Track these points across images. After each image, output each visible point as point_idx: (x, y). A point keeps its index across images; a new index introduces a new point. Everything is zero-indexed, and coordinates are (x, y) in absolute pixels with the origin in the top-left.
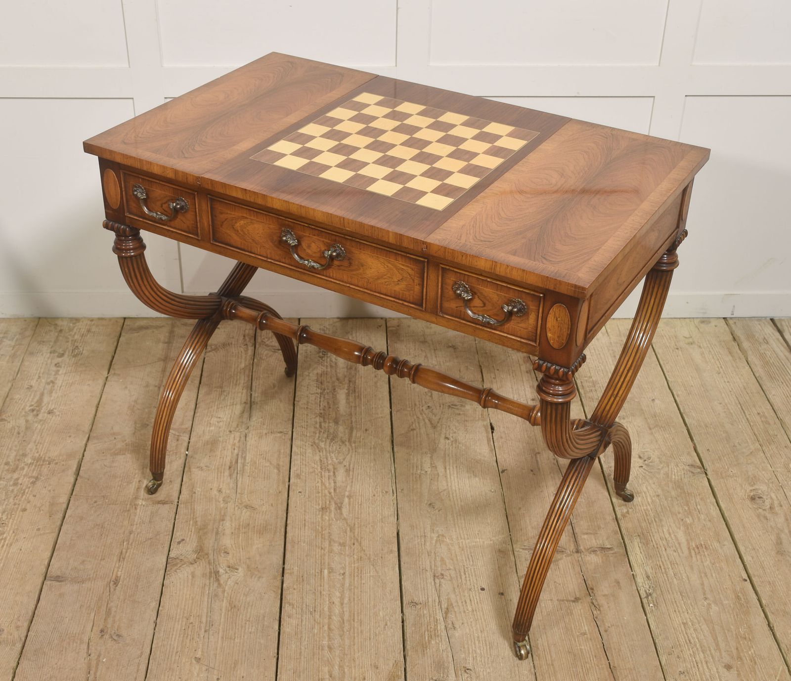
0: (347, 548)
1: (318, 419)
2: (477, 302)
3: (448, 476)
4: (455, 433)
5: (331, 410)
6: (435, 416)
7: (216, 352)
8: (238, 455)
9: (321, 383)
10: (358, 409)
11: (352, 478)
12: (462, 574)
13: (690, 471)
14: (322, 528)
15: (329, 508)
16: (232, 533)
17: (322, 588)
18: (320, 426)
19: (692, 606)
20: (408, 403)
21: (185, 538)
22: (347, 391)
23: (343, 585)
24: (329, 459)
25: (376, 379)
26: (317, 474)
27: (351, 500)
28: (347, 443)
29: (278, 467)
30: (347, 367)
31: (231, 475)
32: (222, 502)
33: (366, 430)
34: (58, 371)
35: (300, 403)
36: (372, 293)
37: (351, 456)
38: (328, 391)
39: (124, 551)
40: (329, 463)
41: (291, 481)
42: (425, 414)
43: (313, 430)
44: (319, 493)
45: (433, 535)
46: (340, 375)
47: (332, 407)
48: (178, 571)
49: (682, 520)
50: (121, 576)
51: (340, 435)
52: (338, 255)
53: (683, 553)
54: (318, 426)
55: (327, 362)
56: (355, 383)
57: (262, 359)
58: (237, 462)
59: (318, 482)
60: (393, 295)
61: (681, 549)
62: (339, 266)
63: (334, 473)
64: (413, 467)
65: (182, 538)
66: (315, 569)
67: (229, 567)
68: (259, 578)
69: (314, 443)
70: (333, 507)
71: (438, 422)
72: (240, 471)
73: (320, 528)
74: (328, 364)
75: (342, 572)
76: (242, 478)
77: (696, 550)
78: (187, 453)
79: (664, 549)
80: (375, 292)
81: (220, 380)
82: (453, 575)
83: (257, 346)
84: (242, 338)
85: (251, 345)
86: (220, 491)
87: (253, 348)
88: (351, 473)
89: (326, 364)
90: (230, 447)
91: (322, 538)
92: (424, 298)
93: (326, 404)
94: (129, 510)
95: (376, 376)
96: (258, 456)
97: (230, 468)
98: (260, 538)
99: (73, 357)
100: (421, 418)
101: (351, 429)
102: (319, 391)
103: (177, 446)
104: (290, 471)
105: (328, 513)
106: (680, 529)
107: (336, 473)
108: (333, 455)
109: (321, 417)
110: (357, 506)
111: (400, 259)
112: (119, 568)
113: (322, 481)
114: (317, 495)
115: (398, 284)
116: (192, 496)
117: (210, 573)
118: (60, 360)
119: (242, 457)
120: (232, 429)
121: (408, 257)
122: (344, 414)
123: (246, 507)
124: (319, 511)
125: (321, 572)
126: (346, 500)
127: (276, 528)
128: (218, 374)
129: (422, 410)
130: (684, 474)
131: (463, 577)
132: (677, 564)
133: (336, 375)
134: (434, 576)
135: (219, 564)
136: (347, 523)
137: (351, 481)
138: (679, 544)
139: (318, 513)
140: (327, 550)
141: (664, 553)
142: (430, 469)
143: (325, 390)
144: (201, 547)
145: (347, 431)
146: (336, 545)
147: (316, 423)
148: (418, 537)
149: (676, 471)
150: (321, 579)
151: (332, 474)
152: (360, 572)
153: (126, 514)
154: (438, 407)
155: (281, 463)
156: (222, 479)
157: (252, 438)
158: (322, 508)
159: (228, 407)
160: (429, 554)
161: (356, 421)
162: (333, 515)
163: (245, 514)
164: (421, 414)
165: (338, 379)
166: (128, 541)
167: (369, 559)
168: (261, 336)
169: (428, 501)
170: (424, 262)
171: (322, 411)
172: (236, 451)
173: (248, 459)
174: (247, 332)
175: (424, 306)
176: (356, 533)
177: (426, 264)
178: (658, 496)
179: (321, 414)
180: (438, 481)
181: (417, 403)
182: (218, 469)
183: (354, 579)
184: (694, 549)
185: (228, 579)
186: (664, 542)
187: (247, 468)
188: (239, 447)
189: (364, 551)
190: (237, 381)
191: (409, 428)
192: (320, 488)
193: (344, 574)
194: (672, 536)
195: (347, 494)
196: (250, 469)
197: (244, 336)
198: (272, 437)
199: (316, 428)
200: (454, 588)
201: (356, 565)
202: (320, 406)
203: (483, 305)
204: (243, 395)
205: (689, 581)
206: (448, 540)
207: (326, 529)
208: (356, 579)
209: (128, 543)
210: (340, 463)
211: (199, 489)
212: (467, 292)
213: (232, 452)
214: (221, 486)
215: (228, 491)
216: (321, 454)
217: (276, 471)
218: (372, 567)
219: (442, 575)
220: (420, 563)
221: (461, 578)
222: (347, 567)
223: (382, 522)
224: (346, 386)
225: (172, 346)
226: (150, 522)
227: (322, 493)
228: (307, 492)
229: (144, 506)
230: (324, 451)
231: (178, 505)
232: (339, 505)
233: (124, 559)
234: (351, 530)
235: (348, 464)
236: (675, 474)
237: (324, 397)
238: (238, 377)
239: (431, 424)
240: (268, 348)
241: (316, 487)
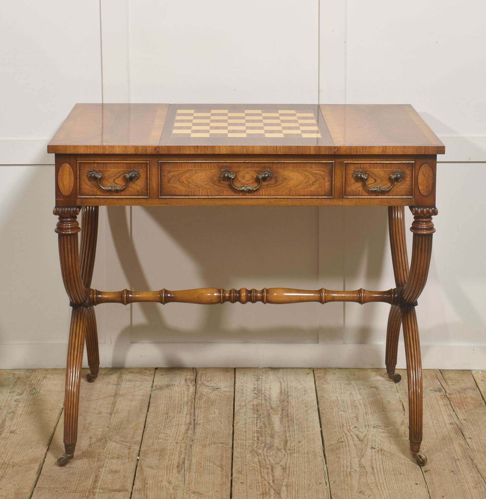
1: (255, 435)
2: (370, 180)
3: (376, 474)
4: (380, 444)
5: (267, 428)
6: (362, 433)
7: (161, 390)
8: (184, 458)
9: (257, 411)
10: (291, 427)
11: (289, 474)
15: (269, 493)
18: (258, 439)
20: (336, 424)
22: (280, 416)
24: (267, 460)
25: (306, 408)
26: (257, 471)
27: (289, 488)
28: (283, 451)
29: (221, 467)
30: (280, 401)
31: (179, 472)
32: (172, 489)
33: (300, 442)
34: (19, 404)
35: (239, 424)
37: (287, 459)
38: (264, 416)
40: (267, 463)
41: (234, 476)
42: (353, 432)
43: (251, 441)
44: (259, 483)
46: (274, 406)
47: (267, 426)
51: (276, 445)
54: (256, 439)
55: (261, 397)
56: (288, 410)
57: (203, 395)
58: (184, 463)
59: (258, 476)
63: (272, 470)
64: (344, 467)
69: (253, 450)
70: (272, 492)
71: (365, 438)
72: (187, 469)
74: (263, 398)
76: (189, 474)
78: (138, 458)
81: (165, 409)
83: (198, 386)
84: (184, 381)
85: (192, 385)
86: (170, 482)
87: (194, 387)
88: (287, 470)
89: (260, 398)
90: (177, 453)
93: (262, 424)
94: (88, 496)
96: (203, 459)
97: (178, 467)
99: (31, 395)
100: (349, 434)
101: (286, 442)
103: (129, 453)
104: (232, 470)
105: (268, 497)
107: (274, 470)
108: (270, 458)
109: (258, 433)
110: (294, 492)
113: (261, 476)
114: (258, 485)
116: (145, 485)
118: (19, 397)
119: (188, 460)
120: (178, 441)
122: (279, 431)
123: (194, 493)
124: (260, 495)
126: (284, 488)
128: (164, 405)
129: (350, 429)
133: (271, 405)
137: (288, 475)
139: (259, 497)
142: (359, 468)
143: (260, 415)
145: (282, 443)
147: (254, 437)
151: (270, 470)
153: (85, 498)
154: (364, 428)
155: (224, 464)
156: (171, 475)
157: (196, 447)
158: (263, 494)
159: (174, 427)
161: (290, 436)
162: (272, 498)
163: (194, 498)
164: (349, 431)
165: (272, 408)
168: (201, 380)
169: (358, 489)
171: (259, 429)
172: (183, 456)
173: (194, 460)
174: (188, 377)
179: (258, 431)
180: (366, 476)
181: (345, 425)
182: (167, 468)
187: (194, 467)
188: (185, 453)
190: (181, 409)
191: (339, 440)
192: (260, 480)
195: (285, 484)
196: (196, 467)
197: (186, 380)
198: (215, 446)
199: (254, 440)
202: (257, 426)
203: (374, 181)
204: (187, 419)
210: (277, 463)
211: (150, 482)
213: (179, 456)
214: (171, 479)
215: (177, 483)
216: (260, 457)
217: (219, 469)
224: (280, 413)
225: (121, 387)
227: (262, 483)
228: (248, 483)
229: (101, 493)
230: (262, 455)
231: (132, 493)
232: (278, 491)
235: (284, 464)
237: (260, 420)
238: (182, 407)
239: (358, 438)
240: (208, 388)
241: (256, 479)
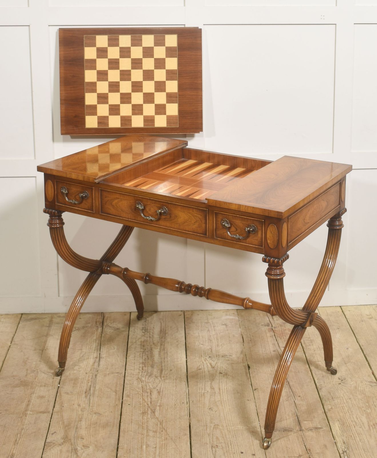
0: (158, 433)
1: (141, 365)
2: (233, 229)
3: (221, 393)
4: (226, 370)
5: (149, 360)
6: (214, 362)
7: (79, 331)
8: (91, 386)
9: (143, 346)
10: (166, 359)
11: (162, 396)
12: (229, 445)
13: (369, 385)
14: (142, 423)
15: (147, 412)
16: (86, 428)
17: (142, 455)
18: (143, 369)
19: (370, 456)
20: (197, 355)
21: (57, 432)
22: (159, 350)
23: (155, 453)
24: (148, 386)
25: (177, 343)
26: (140, 395)
27: (161, 408)
28: (159, 378)
29: (116, 392)
30: (160, 337)
31: (86, 397)
32: (80, 411)
33: (171, 370)
35: (130, 357)
36: (181, 231)
37: (161, 384)
38: (148, 350)
39: (18, 439)
40: (147, 388)
41: (124, 399)
42: (208, 361)
43: (138, 371)
44: (141, 404)
45: (211, 425)
46: (155, 342)
47: (150, 358)
48: (51, 449)
49: (365, 411)
50: (15, 453)
51: (155, 373)
52: (164, 212)
53: (365, 428)
55: (147, 335)
56: (164, 345)
57: (107, 334)
58: (90, 389)
59: (140, 399)
60: (192, 231)
61: (364, 426)
62: (165, 219)
63: (151, 393)
64: (200, 389)
65: (54, 431)
66: (138, 446)
67: (84, 446)
68: (103, 451)
69: (139, 378)
70: (149, 412)
71: (215, 365)
72: (92, 394)
73: (141, 424)
74: (148, 336)
75: (155, 446)
76: (93, 398)
77: (373, 427)
78: (59, 385)
79: (353, 427)
80: (183, 230)
81: (80, 346)
82: (224, 445)
83: (104, 327)
84: (95, 323)
85: (100, 326)
86: (79, 405)
87: (102, 328)
88: (161, 393)
89: (146, 336)
90: (86, 382)
91: (142, 428)
92: (207, 230)
93: (146, 357)
94: (22, 417)
95: (177, 342)
96: (103, 386)
97: (86, 392)
98: (103, 430)
100: (205, 363)
101: (162, 371)
102: (142, 350)
103: (53, 382)
104: (123, 394)
105: (146, 415)
106: (363, 416)
107: (152, 394)
108: (150, 384)
109: (143, 364)
110: (164, 411)
111: (194, 210)
112: (14, 449)
113: (143, 398)
114: (140, 406)
115: (194, 224)
116: (61, 408)
117: (72, 449)
119: (93, 387)
120: (87, 372)
121: (199, 209)
122: (157, 362)
123: (95, 413)
124: (141, 414)
125: (141, 447)
126: (158, 408)
127: (114, 424)
128: (79, 343)
129: (206, 359)
130: (366, 386)
131: (230, 447)
132: (362, 434)
133: (153, 341)
134: (212, 447)
135: (78, 445)
136: (158, 420)
138: (363, 424)
140: (145, 435)
141: (354, 428)
142: (210, 390)
143: (145, 349)
144: (66, 436)
145: (159, 371)
146: (151, 432)
147: (140, 367)
148: (202, 426)
149: (361, 385)
150: (141, 450)
151: (149, 394)
152: (165, 446)
153: (19, 419)
154: (216, 357)
155: (118, 389)
156: (80, 399)
157: (100, 377)
158: (143, 413)
159: (85, 360)
160: (209, 435)
161: (165, 366)
162: (149, 416)
163: (95, 417)
164: (205, 361)
165: (154, 344)
166: (20, 433)
167: (172, 439)
168: (106, 322)
169: (208, 406)
170: (206, 210)
171: (144, 361)
172: (90, 384)
173: (97, 387)
174: (98, 320)
175: (207, 234)
176: (164, 426)
177: (207, 212)
178: (350, 399)
179: (143, 362)
180: (215, 396)
181: (203, 355)
182: (78, 393)
183: (162, 450)
184: (372, 426)
185: (83, 453)
186: (354, 423)
187: (97, 393)
188: (92, 381)
189: (169, 435)
190: (91, 346)
191: (198, 368)
192: (142, 402)
193: (156, 448)
194: (359, 419)
195: (158, 404)
196: (98, 393)
197: (96, 322)
198: (112, 375)
199: (140, 370)
200: (224, 453)
201: (163, 442)
203: (236, 230)
204: (95, 353)
205: (369, 443)
206: (221, 427)
207: (145, 424)
208: (163, 450)
209: (21, 435)
210: (154, 388)
211: (66, 405)
212: (228, 224)
213: (87, 384)
214: (80, 403)
215: (84, 405)
216: (143, 384)
217: (114, 393)
218: (173, 443)
219: (217, 446)
220: (203, 440)
221: (229, 447)
222: (158, 444)
223: (180, 419)
224: (159, 348)
225: (51, 328)
226: (35, 423)
227: (143, 405)
228: (134, 404)
229: (31, 414)
230: (145, 382)
231: (52, 414)
232: (153, 411)
233: (17, 443)
234: (160, 424)
235: (159, 389)
236: (360, 387)
237: (145, 354)
238: (92, 344)
239: (211, 366)
240: (111, 328)
241: (139, 401)
